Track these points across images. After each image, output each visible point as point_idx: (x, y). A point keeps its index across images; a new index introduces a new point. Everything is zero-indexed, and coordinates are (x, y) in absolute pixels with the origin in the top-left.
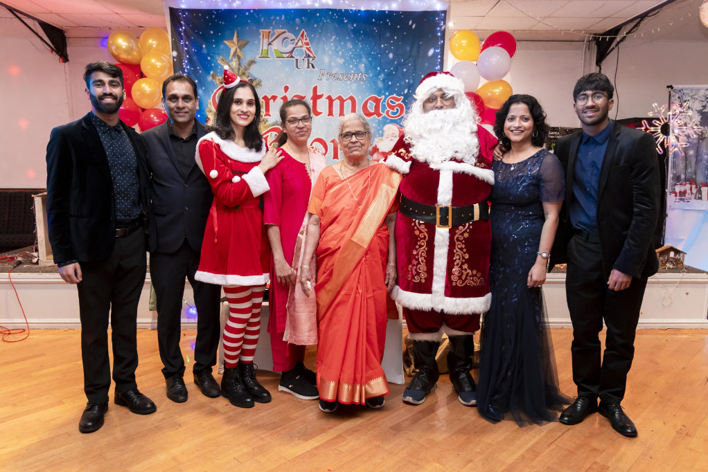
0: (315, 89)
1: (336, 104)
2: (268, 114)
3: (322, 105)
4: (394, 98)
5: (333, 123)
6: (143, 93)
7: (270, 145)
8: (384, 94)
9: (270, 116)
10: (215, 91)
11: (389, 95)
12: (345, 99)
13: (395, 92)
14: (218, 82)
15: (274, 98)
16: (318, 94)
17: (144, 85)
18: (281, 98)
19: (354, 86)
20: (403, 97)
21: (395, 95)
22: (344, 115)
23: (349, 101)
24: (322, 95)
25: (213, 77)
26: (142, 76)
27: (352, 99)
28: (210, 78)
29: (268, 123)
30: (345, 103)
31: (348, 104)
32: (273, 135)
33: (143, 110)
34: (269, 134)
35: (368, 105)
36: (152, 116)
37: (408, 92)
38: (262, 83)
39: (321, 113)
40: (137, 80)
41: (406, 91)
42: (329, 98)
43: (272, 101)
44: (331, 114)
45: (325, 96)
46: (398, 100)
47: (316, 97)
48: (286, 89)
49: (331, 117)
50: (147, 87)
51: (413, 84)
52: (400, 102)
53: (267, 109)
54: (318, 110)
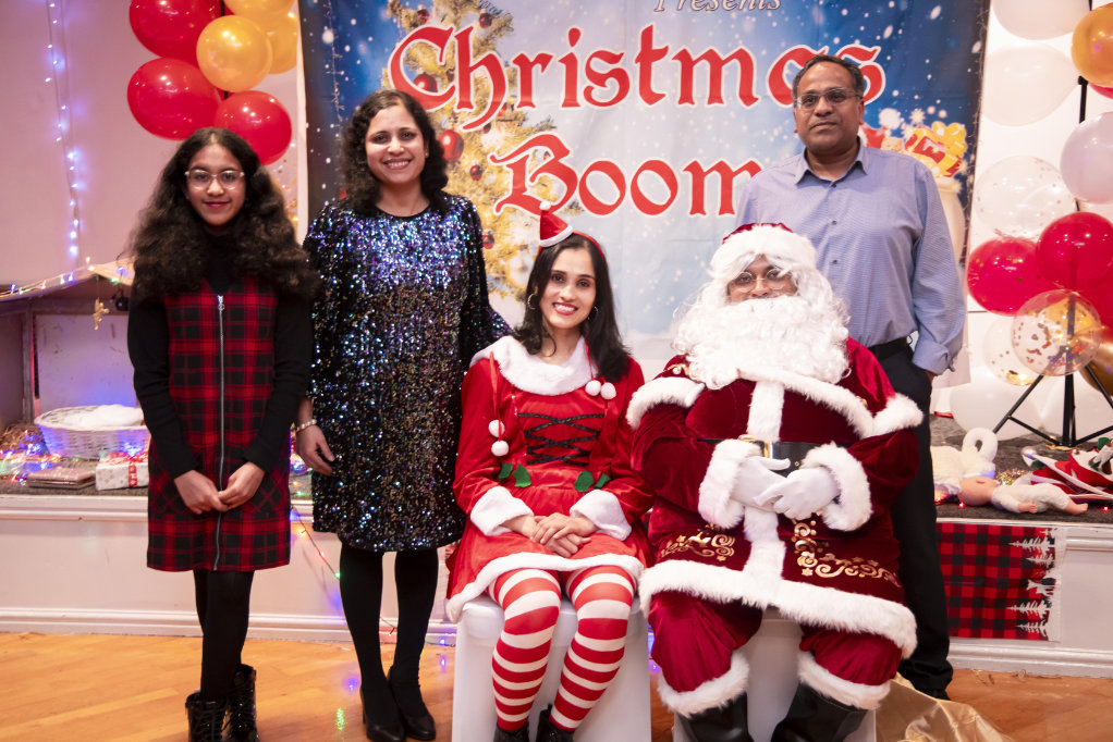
0: (647, 35)
1: (702, 71)
2: (527, 103)
3: (665, 75)
4: (854, 52)
5: (691, 122)
6: (225, 55)
7: (532, 179)
8: (829, 42)
9: (532, 105)
10: (398, 45)
11: (842, 44)
12: (723, 58)
13: (859, 35)
14: (405, 24)
15: (544, 60)
16: (655, 46)
17: (226, 34)
18: (561, 61)
19: (749, 23)
20: (879, 49)
21: (857, 44)
22: (721, 102)
23: (736, 62)
24: (666, 49)
25: (394, 11)
26: (224, 11)
27: (742, 56)
28: (386, 14)
29: (526, 125)
30: (724, 68)
31: (731, 74)
32: (540, 155)
33: (226, 95)
34: (529, 152)
35: (786, 71)
36: (246, 110)
37: (895, 33)
38: (515, 24)
39: (662, 96)
40: (210, 20)
41: (888, 32)
42: (684, 57)
43: (538, 67)
44: (686, 96)
45: (672, 53)
46: (867, 56)
47: (648, 56)
48: (574, 36)
49: (686, 104)
50: (233, 38)
51: (909, 11)
52: (870, 62)
53: (527, 89)
54: (655, 88)
